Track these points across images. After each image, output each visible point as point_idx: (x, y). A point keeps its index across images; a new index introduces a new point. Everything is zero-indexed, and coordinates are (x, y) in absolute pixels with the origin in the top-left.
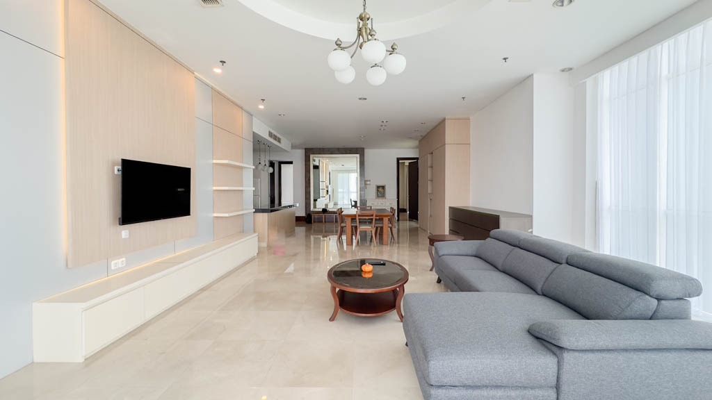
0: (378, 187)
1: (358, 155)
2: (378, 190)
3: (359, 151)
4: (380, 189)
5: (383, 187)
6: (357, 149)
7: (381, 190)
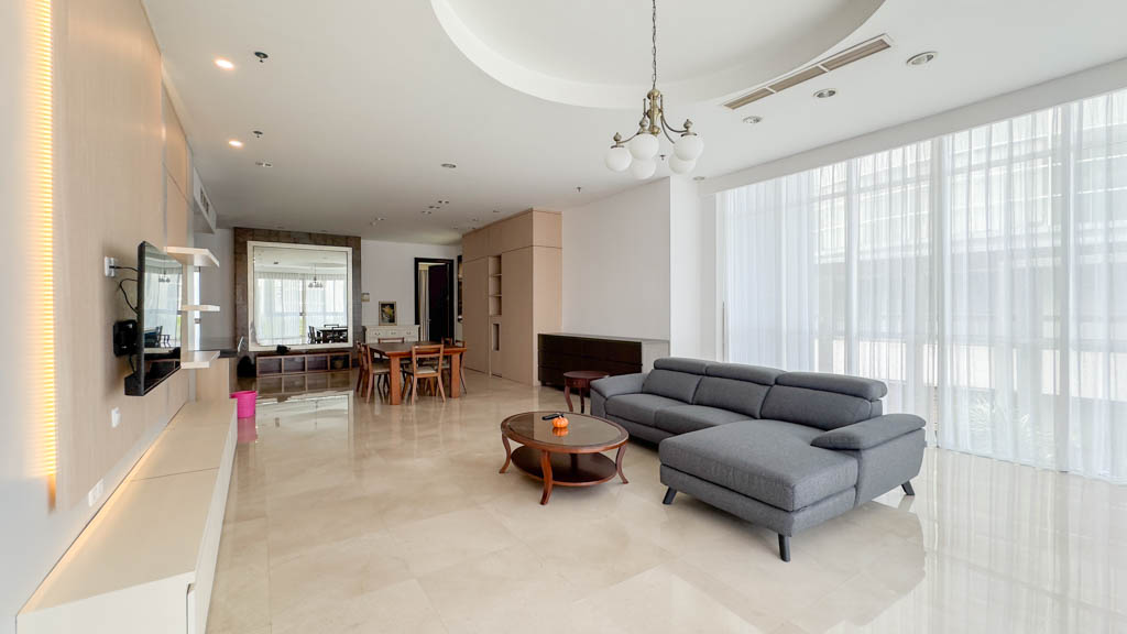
0: (383, 305)
1: (349, 250)
2: (383, 311)
3: (352, 242)
4: (387, 309)
5: (392, 306)
6: (347, 237)
7: (388, 312)
